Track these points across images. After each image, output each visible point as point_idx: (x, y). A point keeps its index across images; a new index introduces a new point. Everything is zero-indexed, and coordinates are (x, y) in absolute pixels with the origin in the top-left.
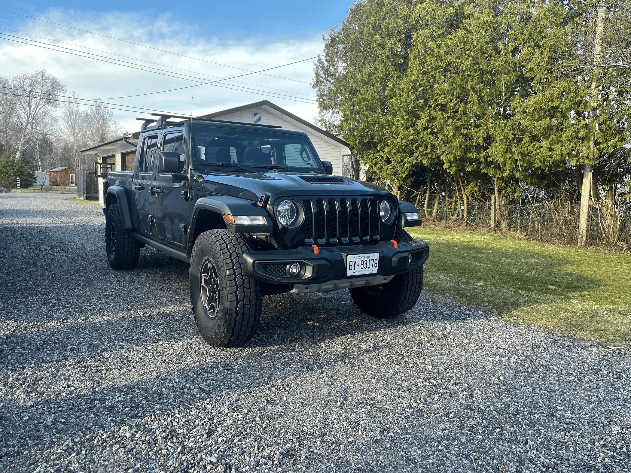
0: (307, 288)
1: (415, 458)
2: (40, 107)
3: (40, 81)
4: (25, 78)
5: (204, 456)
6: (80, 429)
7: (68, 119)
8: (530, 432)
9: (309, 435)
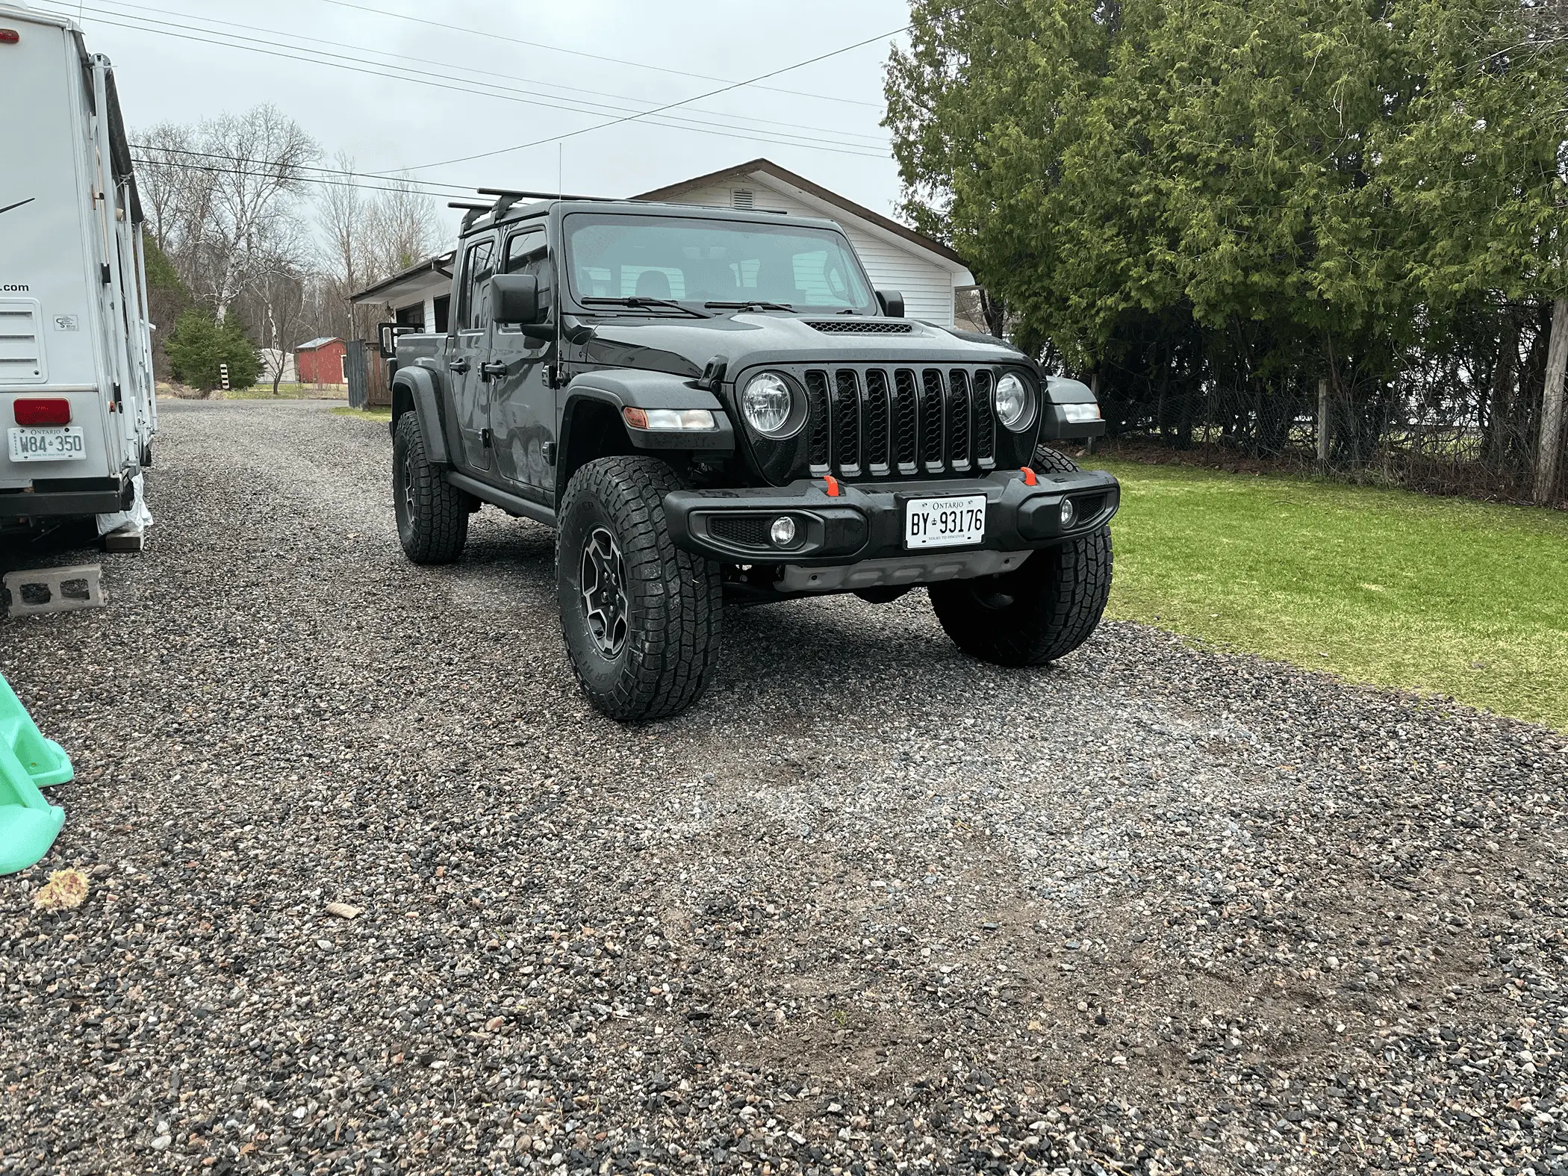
0: (814, 578)
2: (264, 195)
3: (261, 131)
4: (227, 126)
7: (332, 222)
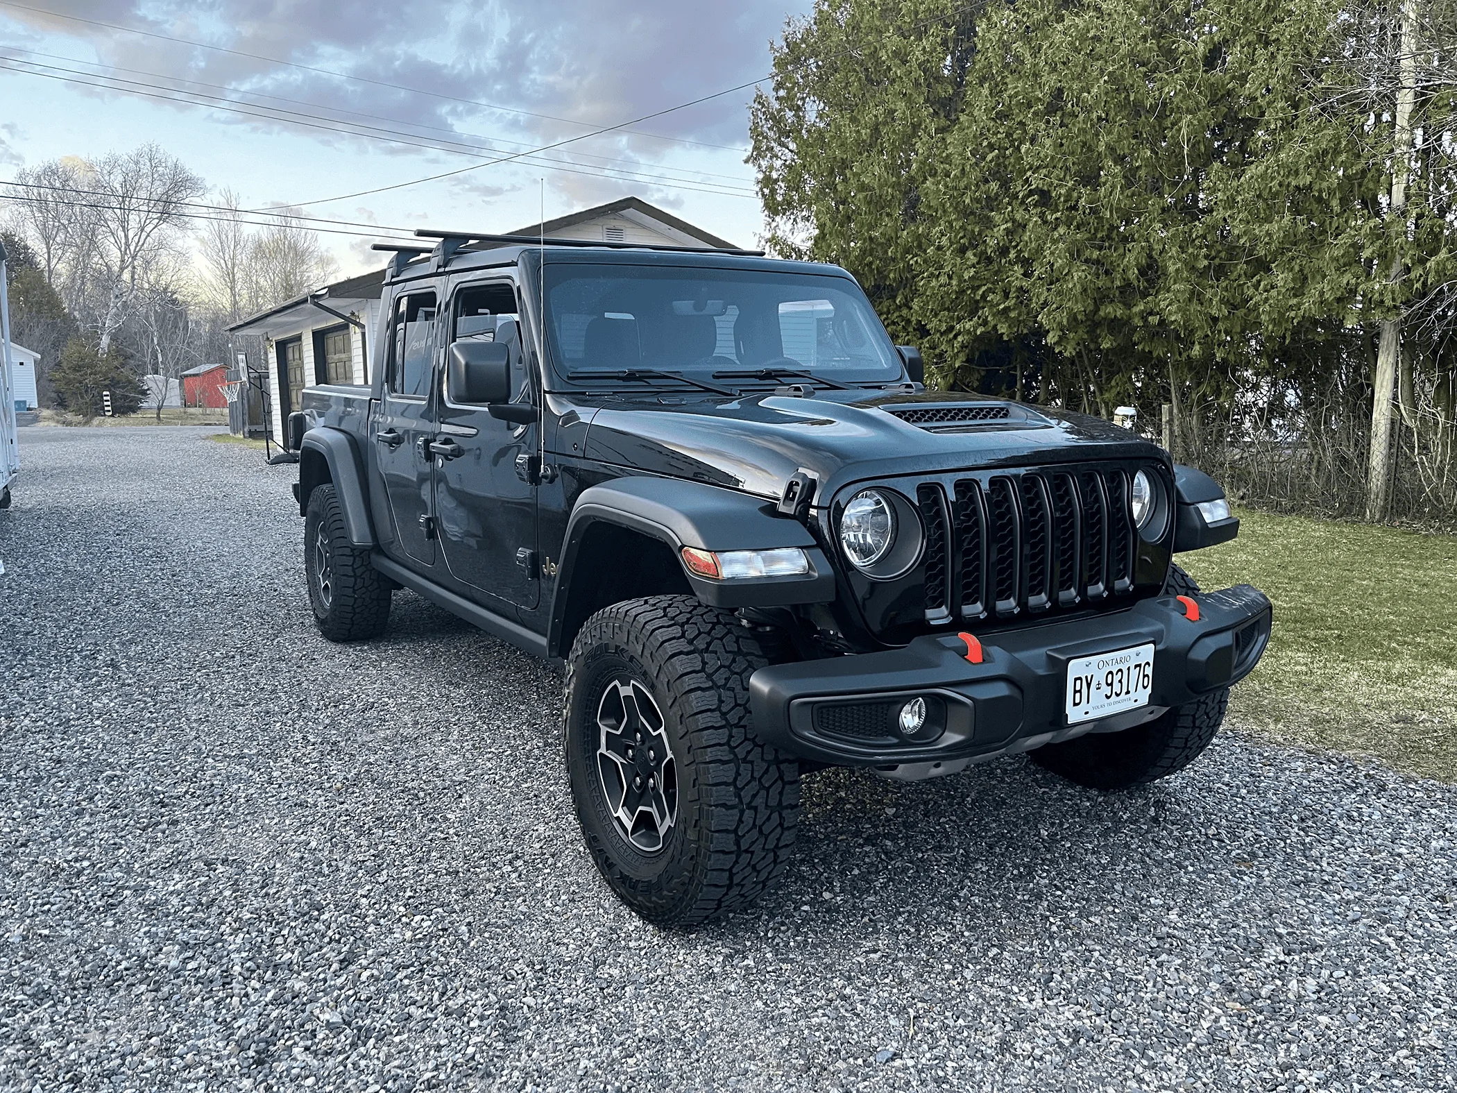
1: (783, 1014)
2: (148, 229)
3: (145, 169)
5: (317, 1012)
6: (76, 952)
7: (217, 254)
8: (1065, 956)
9: (566, 964)
